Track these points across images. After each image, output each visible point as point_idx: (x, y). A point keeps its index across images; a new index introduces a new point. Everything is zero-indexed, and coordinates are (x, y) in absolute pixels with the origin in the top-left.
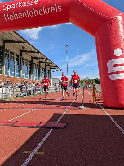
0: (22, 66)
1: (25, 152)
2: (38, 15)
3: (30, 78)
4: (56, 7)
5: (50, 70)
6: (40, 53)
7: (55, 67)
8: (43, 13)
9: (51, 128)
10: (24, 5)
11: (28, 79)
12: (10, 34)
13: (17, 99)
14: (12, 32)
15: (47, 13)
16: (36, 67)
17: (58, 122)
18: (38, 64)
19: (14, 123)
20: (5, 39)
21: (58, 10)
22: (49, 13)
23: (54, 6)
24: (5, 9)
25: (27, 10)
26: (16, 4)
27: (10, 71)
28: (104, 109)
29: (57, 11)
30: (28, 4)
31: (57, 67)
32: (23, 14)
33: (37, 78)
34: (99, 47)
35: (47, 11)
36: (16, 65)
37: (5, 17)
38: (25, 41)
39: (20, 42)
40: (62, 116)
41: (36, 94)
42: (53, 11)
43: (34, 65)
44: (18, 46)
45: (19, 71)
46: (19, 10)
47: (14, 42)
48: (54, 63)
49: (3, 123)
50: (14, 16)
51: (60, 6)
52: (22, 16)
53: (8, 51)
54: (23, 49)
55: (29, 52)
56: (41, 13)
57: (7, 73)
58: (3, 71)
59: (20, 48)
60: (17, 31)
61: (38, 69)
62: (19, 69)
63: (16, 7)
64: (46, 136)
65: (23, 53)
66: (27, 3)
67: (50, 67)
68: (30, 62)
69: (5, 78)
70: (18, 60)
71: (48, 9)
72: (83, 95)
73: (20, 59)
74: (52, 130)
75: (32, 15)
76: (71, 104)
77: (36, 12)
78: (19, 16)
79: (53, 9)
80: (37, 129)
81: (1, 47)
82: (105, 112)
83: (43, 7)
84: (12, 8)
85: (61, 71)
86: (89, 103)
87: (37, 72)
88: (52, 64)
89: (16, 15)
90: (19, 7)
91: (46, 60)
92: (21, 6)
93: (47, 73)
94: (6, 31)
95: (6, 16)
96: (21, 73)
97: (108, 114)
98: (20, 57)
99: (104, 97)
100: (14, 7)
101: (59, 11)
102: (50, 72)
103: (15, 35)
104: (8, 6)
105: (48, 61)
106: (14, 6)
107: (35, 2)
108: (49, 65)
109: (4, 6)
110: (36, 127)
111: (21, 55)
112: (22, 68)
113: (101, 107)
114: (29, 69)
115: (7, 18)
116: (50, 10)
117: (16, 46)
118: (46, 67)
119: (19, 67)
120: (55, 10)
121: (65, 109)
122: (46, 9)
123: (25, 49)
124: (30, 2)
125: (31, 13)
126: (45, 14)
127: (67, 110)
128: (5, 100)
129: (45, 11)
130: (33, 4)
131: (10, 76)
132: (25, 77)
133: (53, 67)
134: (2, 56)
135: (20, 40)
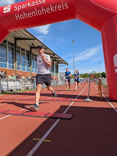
0: (32, 61)
1: (34, 139)
2: (46, 13)
4: (63, 5)
6: (48, 48)
7: (62, 62)
8: (50, 11)
9: (58, 118)
10: (33, 4)
12: (21, 32)
13: (28, 91)
14: (22, 30)
15: (54, 11)
17: (64, 113)
19: (25, 113)
20: (16, 37)
21: (65, 7)
22: (56, 11)
23: (61, 4)
24: (16, 10)
25: (36, 9)
26: (26, 4)
27: (21, 66)
28: (110, 102)
29: (63, 9)
30: (37, 3)
31: (64, 62)
32: (32, 13)
34: (105, 42)
35: (54, 9)
36: (27, 61)
37: (16, 17)
38: (34, 38)
39: (30, 39)
40: (68, 108)
41: (44, 87)
42: (59, 8)
44: (28, 43)
45: (29, 66)
46: (28, 10)
47: (24, 39)
48: (61, 58)
49: (15, 113)
50: (24, 16)
51: (67, 3)
52: (31, 15)
53: (19, 48)
54: (32, 46)
56: (49, 11)
57: (18, 68)
58: (15, 66)
59: (30, 45)
60: (27, 29)
62: (29, 64)
63: (26, 7)
64: (54, 126)
65: (32, 49)
66: (36, 2)
67: (58, 62)
70: (28, 56)
71: (55, 7)
72: (89, 88)
73: (30, 54)
74: (58, 120)
75: (40, 14)
76: (77, 97)
77: (44, 10)
78: (29, 15)
79: (60, 6)
80: (46, 119)
81: (13, 44)
82: (111, 104)
83: (51, 5)
84: (22, 8)
85: (67, 65)
86: (95, 96)
88: (59, 58)
89: (26, 15)
90: (28, 6)
91: (54, 55)
92: (30, 6)
93: (55, 68)
94: (17, 30)
95: (17, 15)
96: (31, 68)
97: (114, 107)
98: (30, 53)
99: (110, 91)
100: (24, 7)
101: (65, 8)
102: (57, 66)
103: (25, 33)
104: (19, 6)
105: (56, 56)
106: (24, 6)
107: (43, 1)
108: (57, 60)
109: (15, 7)
110: (44, 117)
111: (31, 51)
112: (32, 63)
113: (107, 100)
115: (18, 18)
116: (57, 8)
117: (26, 43)
118: (53, 62)
119: (29, 62)
120: (62, 8)
121: (72, 101)
122: (53, 7)
123: (35, 46)
124: (38, 1)
125: (40, 12)
126: (52, 12)
127: (73, 102)
128: (17, 92)
129: (52, 9)
130: (41, 3)
131: (21, 70)
132: (34, 72)
133: (60, 62)
134: (14, 52)
135: (30, 37)
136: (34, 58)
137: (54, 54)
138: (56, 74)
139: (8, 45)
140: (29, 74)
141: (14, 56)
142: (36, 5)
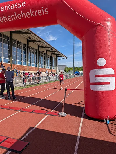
0: (29, 55)
3: (36, 66)
4: (42, 10)
5: (56, 58)
6: (45, 42)
7: (61, 55)
8: (30, 16)
10: (12, 7)
11: (35, 67)
15: (34, 16)
16: (42, 56)
18: (45, 52)
21: (45, 12)
22: (36, 16)
23: (41, 9)
25: (15, 13)
26: (5, 7)
27: (17, 60)
29: (44, 14)
30: (16, 7)
31: (63, 55)
32: (12, 16)
33: (43, 65)
35: (34, 14)
36: (24, 54)
38: (30, 32)
39: (26, 33)
40: (33, 129)
42: (40, 14)
43: (41, 54)
44: (25, 36)
45: (26, 59)
46: (8, 13)
47: (21, 32)
48: (59, 52)
51: (47, 9)
52: (11, 19)
53: (15, 41)
55: (36, 41)
56: (28, 16)
57: (14, 62)
58: (11, 59)
59: (27, 38)
61: (44, 57)
62: (26, 58)
63: (5, 10)
66: (15, 5)
68: (36, 50)
69: (13, 67)
70: (25, 49)
71: (35, 12)
73: (27, 48)
75: (20, 18)
77: (24, 15)
78: (8, 19)
79: (39, 11)
81: (9, 37)
83: (30, 10)
84: (2, 11)
85: (66, 59)
87: (44, 60)
88: (57, 52)
89: (5, 18)
90: (8, 9)
92: (10, 9)
93: (53, 61)
96: (28, 61)
98: (27, 46)
100: (3, 10)
101: (46, 14)
102: (56, 59)
105: (54, 50)
106: (3, 8)
107: (22, 4)
108: (55, 53)
111: (28, 44)
112: (29, 57)
114: (35, 58)
116: (37, 13)
118: (52, 55)
119: (26, 56)
120: (42, 13)
121: (46, 114)
122: (33, 12)
123: (31, 39)
124: (18, 4)
125: (19, 15)
126: (32, 17)
129: (32, 14)
130: (20, 6)
131: (17, 64)
132: (31, 65)
133: (59, 56)
134: (10, 45)
135: (26, 31)
136: (31, 52)
137: (52, 48)
138: (54, 67)
139: (3, 38)
140: (26, 68)
141: (10, 50)
142: (15, 8)
